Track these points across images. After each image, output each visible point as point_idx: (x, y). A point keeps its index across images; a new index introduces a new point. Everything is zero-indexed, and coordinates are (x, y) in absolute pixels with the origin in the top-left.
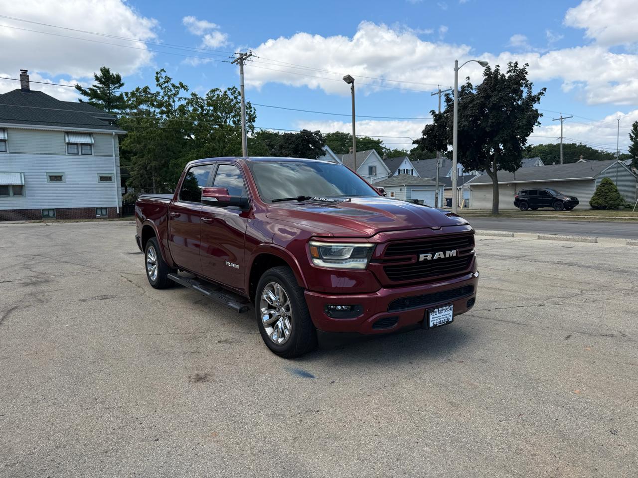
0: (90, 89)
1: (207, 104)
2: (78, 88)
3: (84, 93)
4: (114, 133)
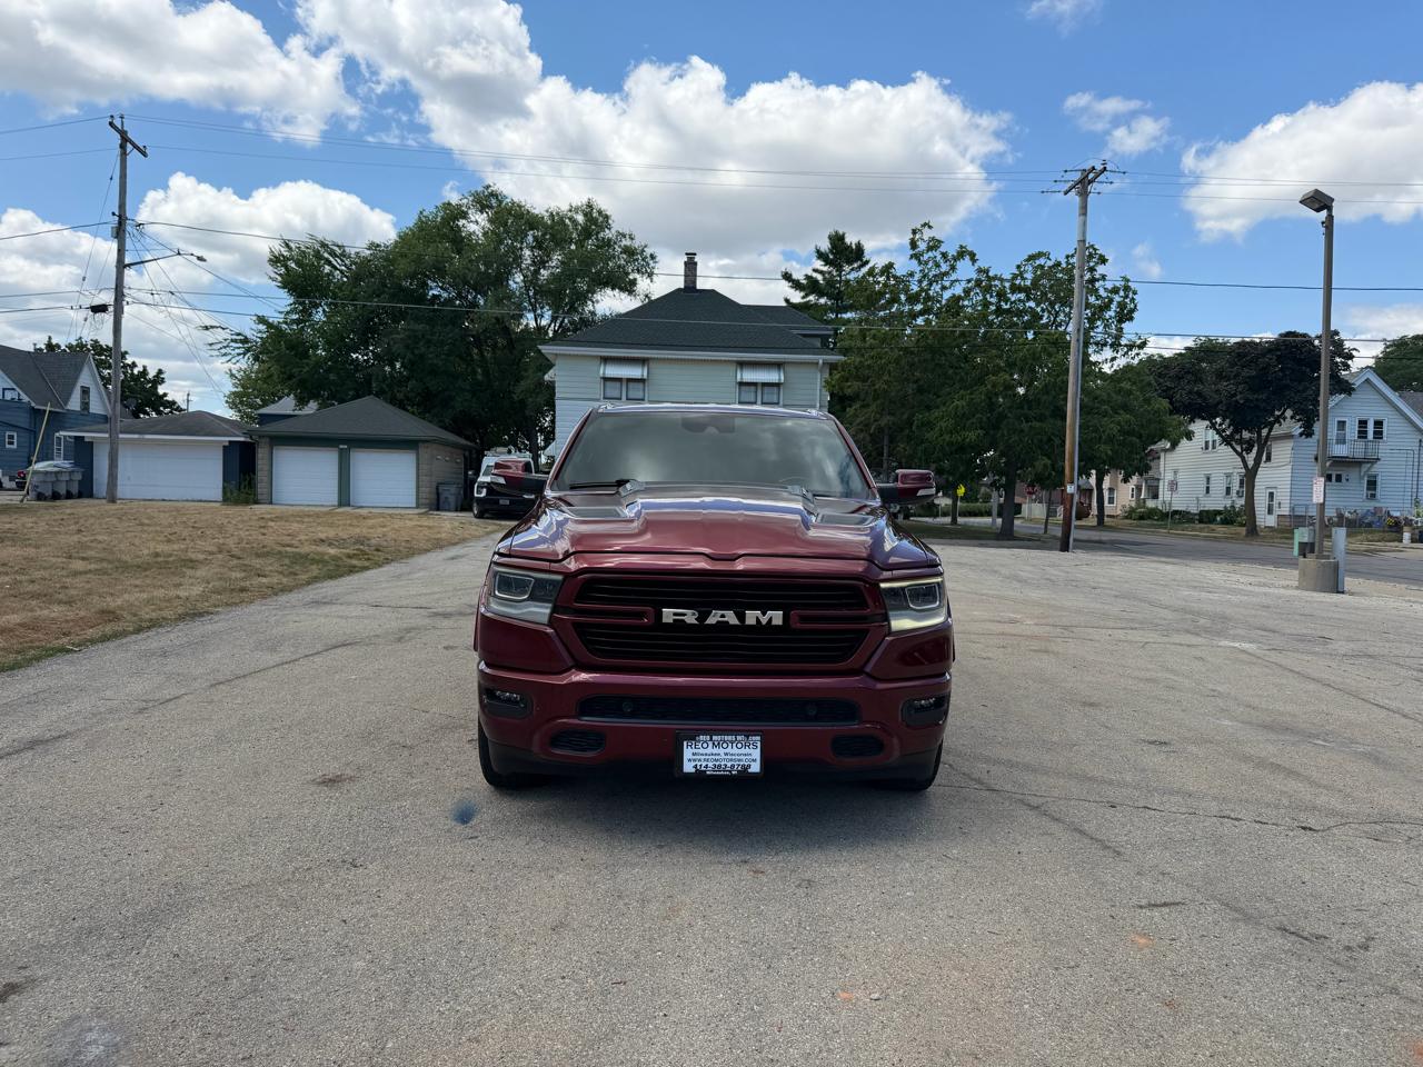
0: (808, 277)
1: (1011, 289)
2: (787, 277)
3: (797, 285)
4: (821, 362)
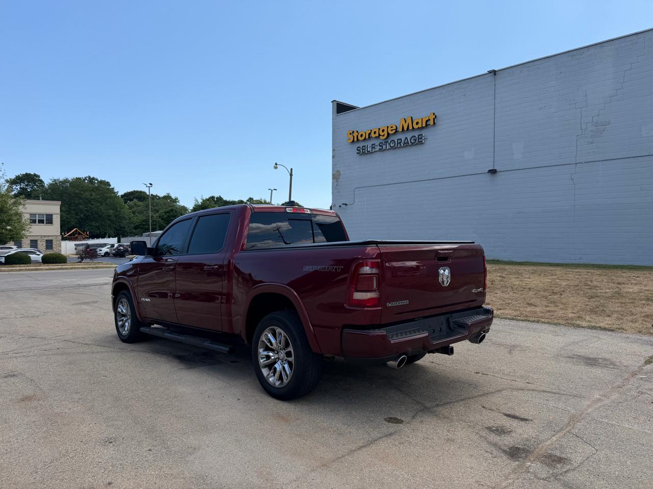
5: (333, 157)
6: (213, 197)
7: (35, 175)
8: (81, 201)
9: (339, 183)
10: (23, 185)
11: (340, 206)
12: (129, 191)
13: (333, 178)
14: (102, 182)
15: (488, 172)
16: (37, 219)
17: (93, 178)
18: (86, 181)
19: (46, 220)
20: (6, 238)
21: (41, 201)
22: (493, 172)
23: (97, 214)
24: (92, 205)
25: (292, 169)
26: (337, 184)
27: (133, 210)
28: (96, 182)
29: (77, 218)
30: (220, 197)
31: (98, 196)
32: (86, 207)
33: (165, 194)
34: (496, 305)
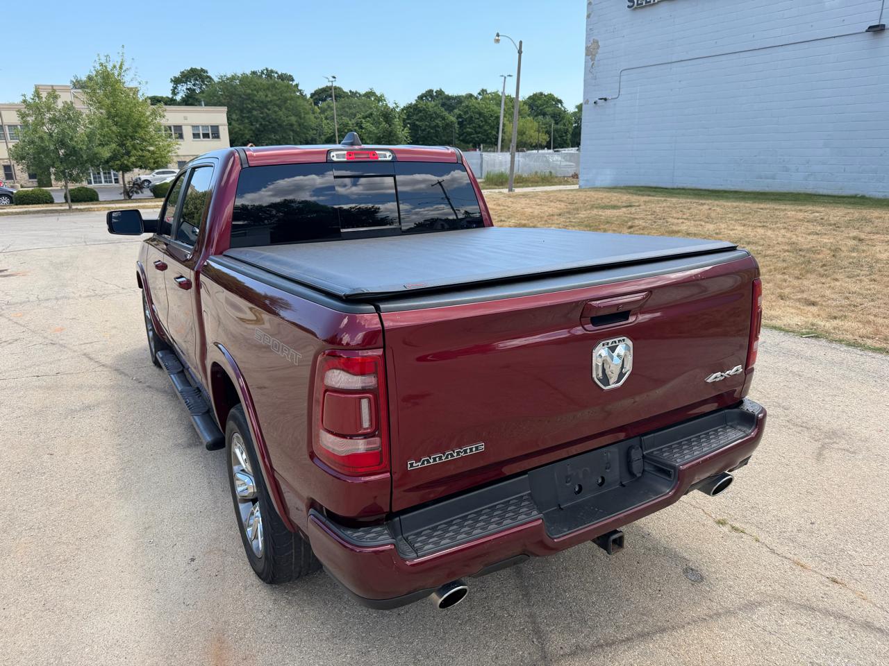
5: (588, 16)
6: (431, 91)
7: (202, 70)
8: (255, 105)
9: (596, 62)
10: (190, 85)
11: (595, 103)
12: (320, 87)
13: (587, 55)
14: (283, 77)
15: (867, 31)
16: (201, 132)
17: (272, 71)
18: (264, 76)
19: (212, 134)
20: (149, 163)
21: (204, 108)
22: (877, 29)
23: (277, 122)
24: (269, 110)
25: (521, 42)
26: (593, 64)
27: (326, 114)
28: (276, 75)
29: (251, 130)
30: (441, 90)
31: (275, 98)
32: (262, 113)
33: (368, 90)
34: (828, 306)
